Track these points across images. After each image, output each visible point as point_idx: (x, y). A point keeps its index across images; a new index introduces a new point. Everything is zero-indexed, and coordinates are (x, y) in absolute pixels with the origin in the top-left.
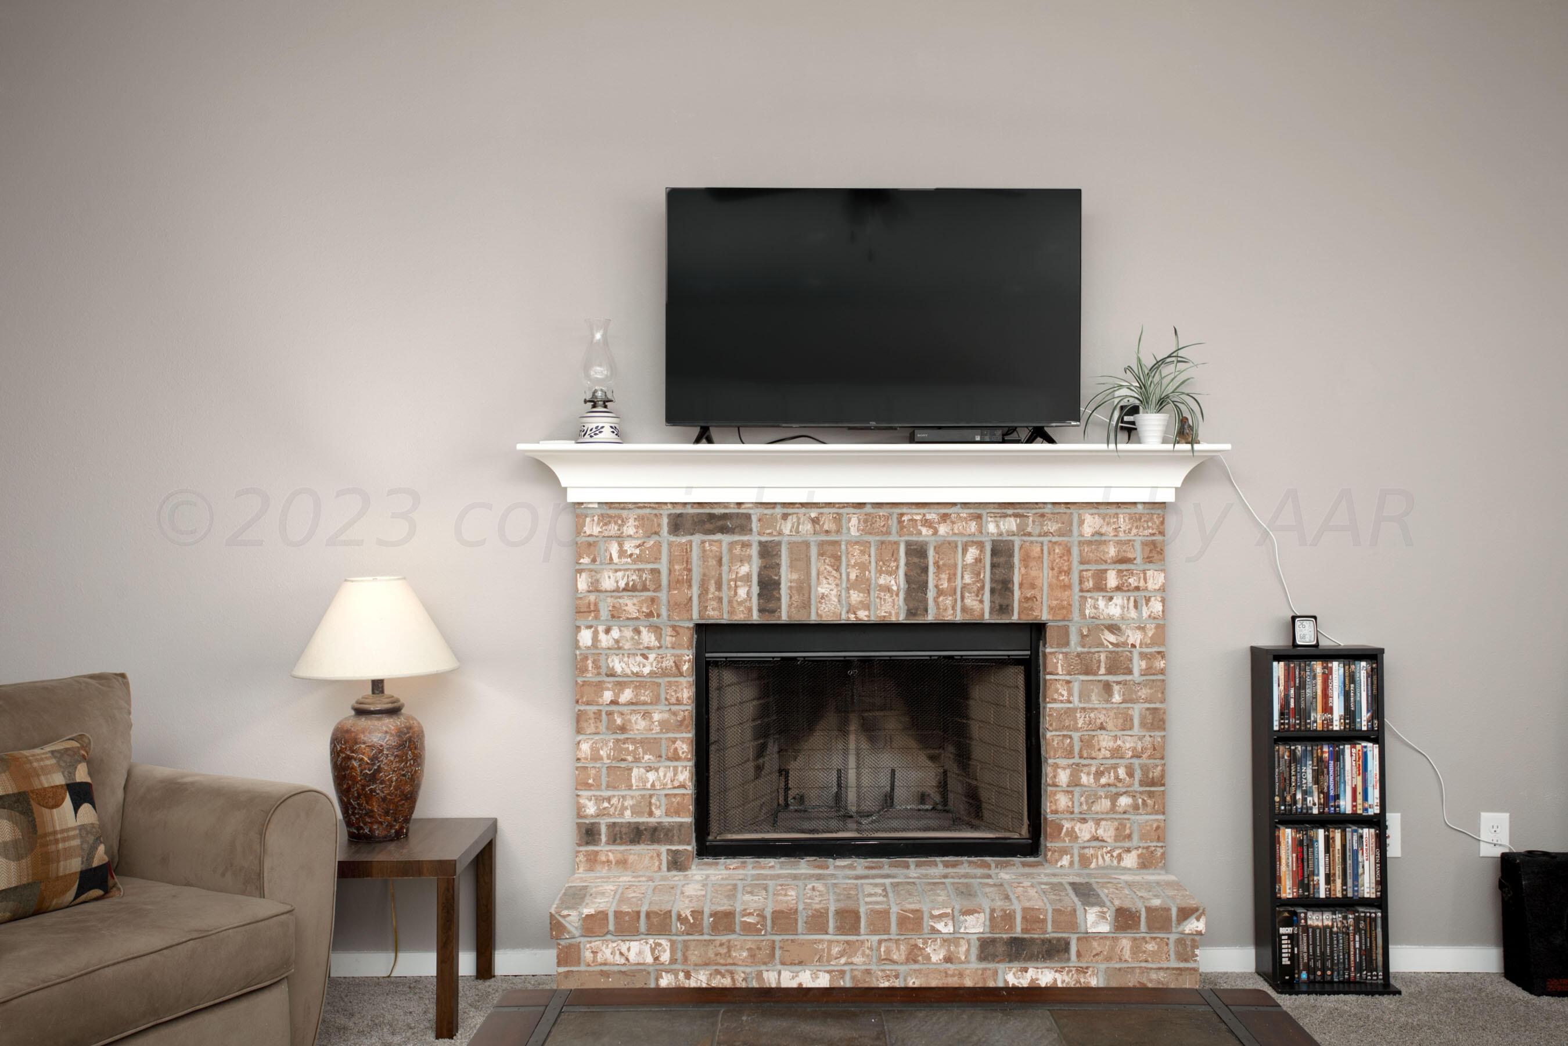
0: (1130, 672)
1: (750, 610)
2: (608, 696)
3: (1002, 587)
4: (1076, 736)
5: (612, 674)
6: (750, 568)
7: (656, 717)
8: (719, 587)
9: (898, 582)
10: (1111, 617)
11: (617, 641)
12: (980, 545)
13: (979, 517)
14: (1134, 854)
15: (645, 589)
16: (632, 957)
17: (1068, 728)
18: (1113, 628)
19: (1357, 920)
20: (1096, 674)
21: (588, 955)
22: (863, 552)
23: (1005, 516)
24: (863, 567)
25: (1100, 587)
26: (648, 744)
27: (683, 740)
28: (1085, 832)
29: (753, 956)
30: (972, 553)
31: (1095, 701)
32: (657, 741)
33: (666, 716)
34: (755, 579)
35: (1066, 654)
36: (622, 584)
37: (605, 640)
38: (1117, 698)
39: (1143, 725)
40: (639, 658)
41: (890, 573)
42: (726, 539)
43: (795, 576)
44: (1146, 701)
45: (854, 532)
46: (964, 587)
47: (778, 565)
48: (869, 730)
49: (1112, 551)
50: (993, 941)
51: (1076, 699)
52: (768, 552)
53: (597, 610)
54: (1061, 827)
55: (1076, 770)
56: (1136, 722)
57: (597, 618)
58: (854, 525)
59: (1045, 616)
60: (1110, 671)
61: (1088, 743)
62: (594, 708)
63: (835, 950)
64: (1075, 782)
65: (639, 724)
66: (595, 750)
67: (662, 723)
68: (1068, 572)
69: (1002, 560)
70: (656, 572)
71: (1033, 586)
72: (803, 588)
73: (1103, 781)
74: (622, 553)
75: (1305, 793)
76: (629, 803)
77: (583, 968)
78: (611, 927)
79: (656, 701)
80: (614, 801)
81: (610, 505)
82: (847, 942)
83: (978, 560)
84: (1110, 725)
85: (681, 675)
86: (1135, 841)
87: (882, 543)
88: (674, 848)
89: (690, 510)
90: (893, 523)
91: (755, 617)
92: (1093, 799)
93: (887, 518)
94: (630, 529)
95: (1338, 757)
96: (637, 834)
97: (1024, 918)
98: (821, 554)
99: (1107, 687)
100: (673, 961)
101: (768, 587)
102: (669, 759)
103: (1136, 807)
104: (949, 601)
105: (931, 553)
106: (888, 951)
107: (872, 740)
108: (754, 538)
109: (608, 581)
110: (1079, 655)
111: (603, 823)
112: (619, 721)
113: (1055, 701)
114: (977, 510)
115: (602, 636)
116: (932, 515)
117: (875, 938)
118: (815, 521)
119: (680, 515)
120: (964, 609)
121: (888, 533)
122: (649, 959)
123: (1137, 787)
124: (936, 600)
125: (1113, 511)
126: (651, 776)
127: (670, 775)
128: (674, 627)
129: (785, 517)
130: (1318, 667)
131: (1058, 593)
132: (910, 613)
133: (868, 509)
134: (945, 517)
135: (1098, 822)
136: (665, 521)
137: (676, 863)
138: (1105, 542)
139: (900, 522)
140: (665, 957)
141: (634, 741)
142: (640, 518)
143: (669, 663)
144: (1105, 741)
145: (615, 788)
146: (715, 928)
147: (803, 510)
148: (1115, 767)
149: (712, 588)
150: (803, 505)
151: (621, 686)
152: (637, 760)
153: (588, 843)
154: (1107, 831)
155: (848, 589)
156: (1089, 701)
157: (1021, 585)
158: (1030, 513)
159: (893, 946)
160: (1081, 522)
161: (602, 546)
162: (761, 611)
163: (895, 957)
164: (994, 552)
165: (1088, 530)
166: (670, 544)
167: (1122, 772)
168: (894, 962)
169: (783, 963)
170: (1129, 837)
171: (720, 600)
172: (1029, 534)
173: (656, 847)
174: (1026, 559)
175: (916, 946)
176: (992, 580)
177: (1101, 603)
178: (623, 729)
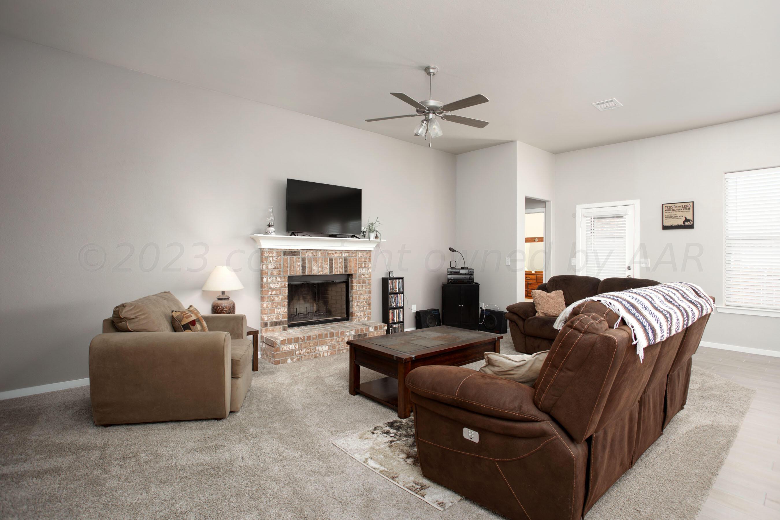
0: (366, 283)
1: (300, 272)
2: (270, 293)
3: (346, 267)
4: (357, 296)
5: (271, 288)
6: (300, 264)
7: (280, 297)
8: (294, 268)
9: (328, 266)
10: (363, 273)
11: (272, 280)
12: (342, 258)
13: (342, 253)
14: (366, 318)
15: (278, 268)
16: (290, 348)
17: (356, 295)
18: (363, 275)
19: (400, 325)
20: (361, 284)
21: (281, 349)
22: (322, 260)
23: (346, 253)
24: (322, 263)
25: (361, 267)
26: (278, 303)
27: (286, 302)
28: (359, 314)
29: (314, 344)
30: (341, 260)
31: (361, 289)
32: (280, 302)
33: (282, 297)
34: (301, 266)
35: (356, 280)
36: (273, 267)
37: (269, 280)
38: (364, 288)
39: (368, 293)
40: (277, 284)
41: (326, 264)
42: (295, 257)
43: (309, 265)
44: (369, 288)
45: (320, 256)
46: (339, 267)
47: (305, 263)
48: (304, 299)
49: (363, 260)
50: (356, 335)
51: (357, 289)
52: (303, 260)
53: (267, 273)
54: (355, 314)
55: (358, 302)
56: (367, 293)
57: (267, 275)
58: (319, 254)
59: (353, 273)
60: (363, 283)
61: (359, 297)
62: (267, 296)
63: (329, 341)
64: (357, 305)
65: (277, 299)
66: (267, 306)
67: (282, 298)
68: (356, 264)
69: (346, 261)
70: (280, 264)
71: (351, 267)
72: (310, 268)
73: (362, 304)
74: (273, 260)
75: (393, 303)
76: (274, 317)
77: (280, 352)
78: (287, 342)
79: (280, 293)
80: (271, 317)
81: (270, 249)
82: (331, 339)
83: (342, 262)
84: (363, 294)
85: (285, 287)
86: (367, 316)
87: (325, 258)
88: (284, 326)
89: (287, 251)
90: (327, 254)
91: (301, 274)
92: (360, 308)
93: (326, 253)
94: (274, 255)
95: (397, 296)
96: (276, 324)
97: (361, 330)
98: (314, 260)
99: (362, 286)
100: (299, 348)
101: (304, 267)
102: (283, 306)
103: (367, 309)
104: (337, 270)
105: (334, 260)
106: (338, 340)
107: (305, 301)
108: (300, 257)
109: (270, 267)
110: (358, 280)
111: (269, 322)
112: (272, 298)
113: (354, 289)
114: (341, 251)
115: (269, 279)
116: (334, 252)
117: (336, 338)
118: (312, 253)
119: (285, 252)
120: (339, 272)
121: (326, 256)
122: (294, 348)
123: (367, 305)
124: (334, 270)
125: (364, 252)
126: (279, 310)
127: (283, 310)
128: (284, 277)
129: (306, 252)
130: (395, 280)
131: (355, 268)
132: (330, 272)
133: (322, 251)
134: (336, 253)
135: (361, 312)
136: (282, 253)
137: (284, 329)
138: (362, 258)
139: (328, 254)
140: (297, 347)
141: (276, 303)
142: (277, 252)
143: (283, 285)
144: (362, 297)
145: (271, 314)
147: (310, 251)
148: (364, 302)
149: (292, 268)
150: (310, 250)
151: (273, 290)
152: (276, 307)
153: (265, 327)
154: (362, 314)
155: (319, 268)
156: (359, 289)
157: (349, 266)
158: (350, 252)
159: (339, 338)
160: (358, 254)
161: (268, 258)
162: (302, 273)
163: (339, 341)
164: (345, 260)
165: (359, 256)
166: (283, 258)
167: (365, 302)
169: (320, 345)
170: (366, 314)
171: (294, 270)
172: (350, 256)
173: (280, 326)
174: (350, 261)
175: (343, 338)
176: (344, 266)
177: (361, 270)
178: (273, 300)
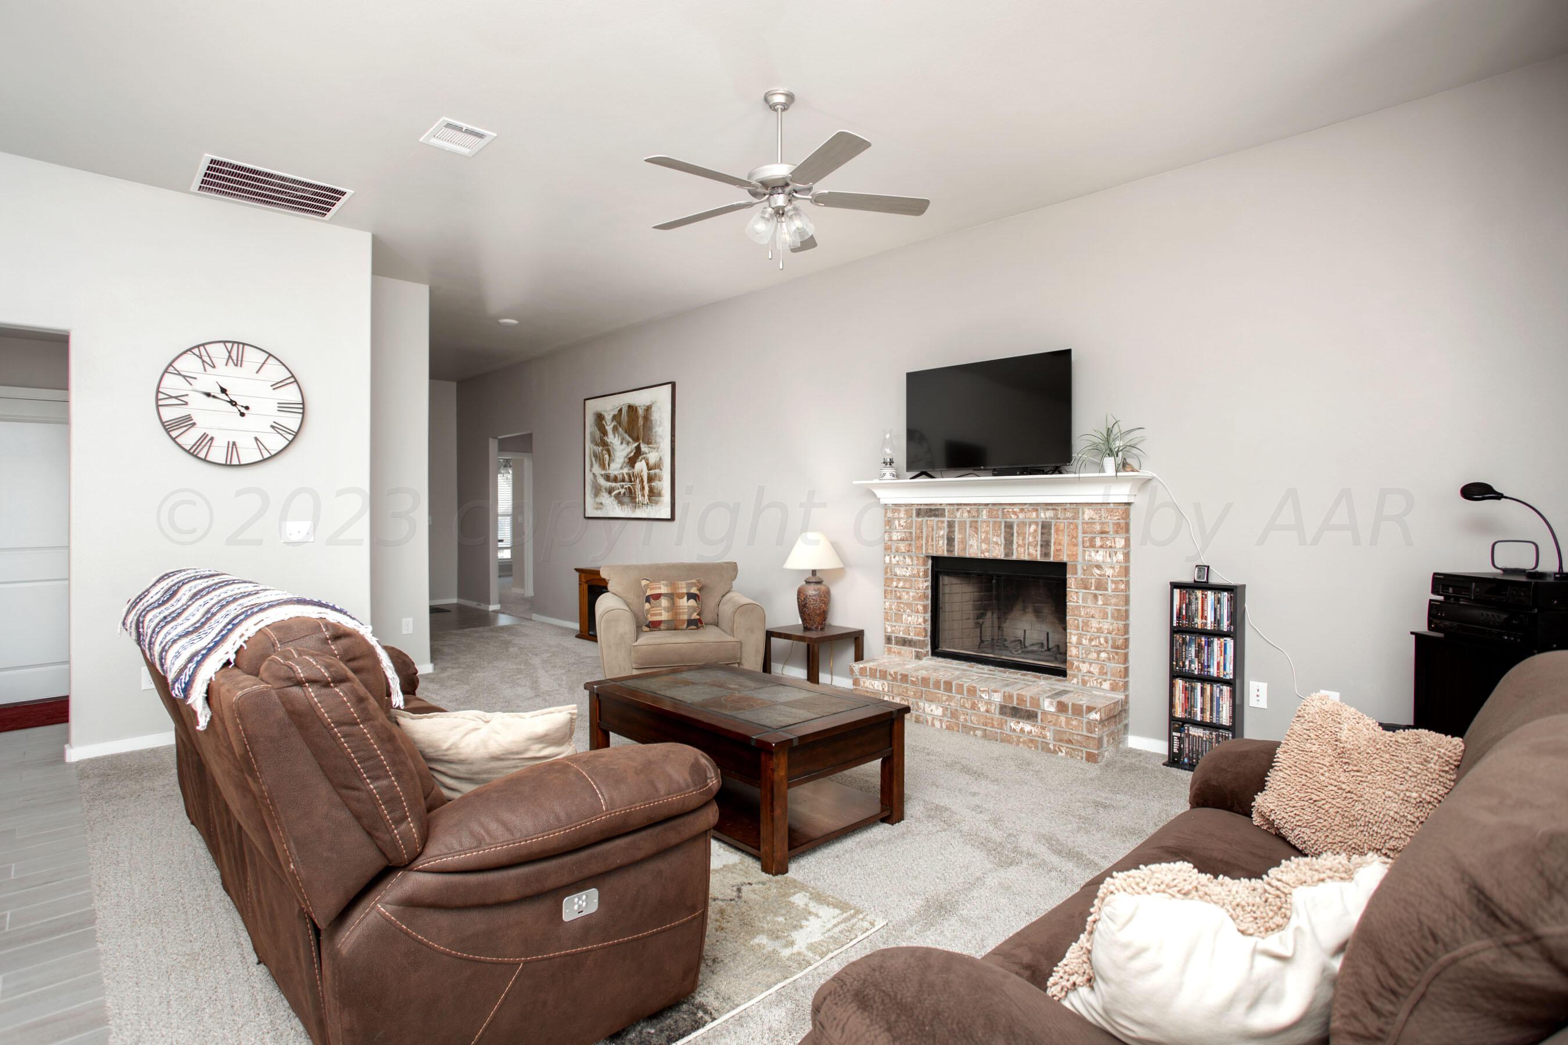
0: (1106, 590)
1: (944, 550)
2: (895, 584)
3: (1046, 545)
4: (1080, 620)
5: (896, 575)
6: (943, 532)
7: (911, 594)
8: (932, 541)
9: (1001, 540)
10: (1097, 561)
11: (898, 562)
12: (1037, 524)
13: (1037, 510)
14: (1108, 683)
15: (907, 540)
16: (875, 686)
17: (1076, 615)
18: (1099, 567)
19: (1217, 736)
20: (1090, 590)
21: (862, 683)
22: (987, 526)
23: (1048, 509)
24: (987, 533)
25: (1093, 546)
26: (909, 605)
27: (920, 605)
28: (1085, 667)
29: (915, 695)
30: (1033, 527)
31: (1090, 603)
32: (911, 604)
33: (915, 594)
34: (946, 537)
35: (1076, 578)
36: (899, 538)
37: (894, 561)
38: (1100, 602)
39: (1113, 617)
40: (905, 569)
41: (998, 536)
42: (936, 519)
43: (960, 536)
44: (1115, 605)
45: (985, 517)
46: (1029, 544)
47: (954, 531)
48: (1037, 612)
49: (1098, 527)
50: (1006, 706)
51: (1080, 601)
52: (951, 525)
53: (891, 548)
54: (1073, 664)
55: (1080, 637)
56: (1110, 615)
57: (891, 551)
58: (984, 514)
59: (1065, 559)
60: (1096, 589)
61: (1086, 624)
62: (890, 588)
63: (944, 698)
64: (1080, 643)
65: (905, 596)
66: (891, 605)
67: (913, 597)
68: (1076, 538)
69: (1046, 531)
70: (911, 533)
71: (1060, 544)
72: (963, 541)
73: (1093, 643)
74: (900, 525)
75: (1191, 662)
76: (902, 629)
77: (860, 688)
78: (868, 674)
79: (911, 588)
80: (897, 627)
81: (896, 505)
82: (948, 696)
83: (1036, 531)
84: (1097, 616)
85: (920, 577)
86: (1109, 677)
87: (995, 522)
88: (917, 650)
89: (922, 507)
90: (1000, 513)
91: (946, 554)
92: (1088, 653)
93: (998, 510)
94: (902, 515)
95: (1209, 644)
96: (905, 642)
97: (1017, 698)
98: (971, 527)
99: (1095, 596)
100: (889, 691)
101: (950, 541)
102: (915, 612)
103: (1109, 659)
104: (1022, 550)
105: (1015, 527)
106: (964, 703)
107: (1038, 617)
108: (946, 519)
109: (895, 538)
110: (1082, 579)
111: (893, 635)
112: (898, 595)
113: (1070, 601)
114: (1036, 507)
115: (893, 559)
116: (1016, 509)
117: (959, 696)
118: (969, 512)
119: (920, 509)
120: (1029, 554)
121: (998, 517)
122: (881, 689)
123: (1109, 649)
124: (1017, 548)
125: (1099, 507)
126: (909, 619)
127: (916, 619)
128: (917, 557)
129: (958, 510)
130: (1199, 593)
131: (1071, 547)
132: (1006, 555)
133: (990, 506)
134: (1022, 510)
135: (1091, 664)
136: (914, 512)
137: (918, 657)
138: (1094, 523)
139: (1003, 512)
140: (886, 689)
141: (903, 603)
142: (906, 511)
143: (915, 572)
144: (1094, 624)
145: (897, 622)
146: (901, 680)
147: (965, 507)
148: (1099, 637)
149: (930, 541)
150: (964, 504)
151: (899, 580)
152: (904, 611)
153: (888, 643)
154: (1095, 669)
155: (981, 543)
156: (1087, 603)
157: (1055, 543)
158: (1059, 508)
159: (965, 700)
160: (1083, 513)
161: (893, 521)
162: (948, 551)
163: (967, 706)
164: (1043, 527)
165: (1086, 517)
166: (916, 521)
167: (1102, 640)
168: (966, 708)
169: (926, 700)
170: (1106, 673)
171: (933, 545)
172: (1059, 519)
173: (910, 648)
174: (1057, 531)
175: (974, 702)
176: (1041, 540)
177: (1093, 554)
178: (900, 598)
